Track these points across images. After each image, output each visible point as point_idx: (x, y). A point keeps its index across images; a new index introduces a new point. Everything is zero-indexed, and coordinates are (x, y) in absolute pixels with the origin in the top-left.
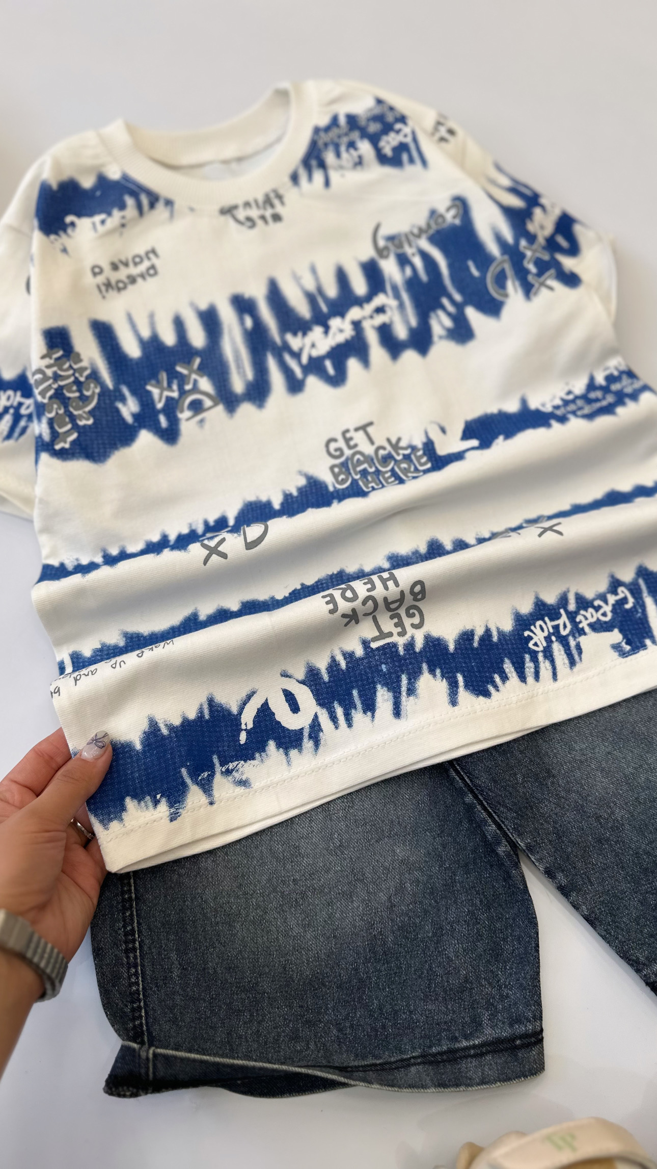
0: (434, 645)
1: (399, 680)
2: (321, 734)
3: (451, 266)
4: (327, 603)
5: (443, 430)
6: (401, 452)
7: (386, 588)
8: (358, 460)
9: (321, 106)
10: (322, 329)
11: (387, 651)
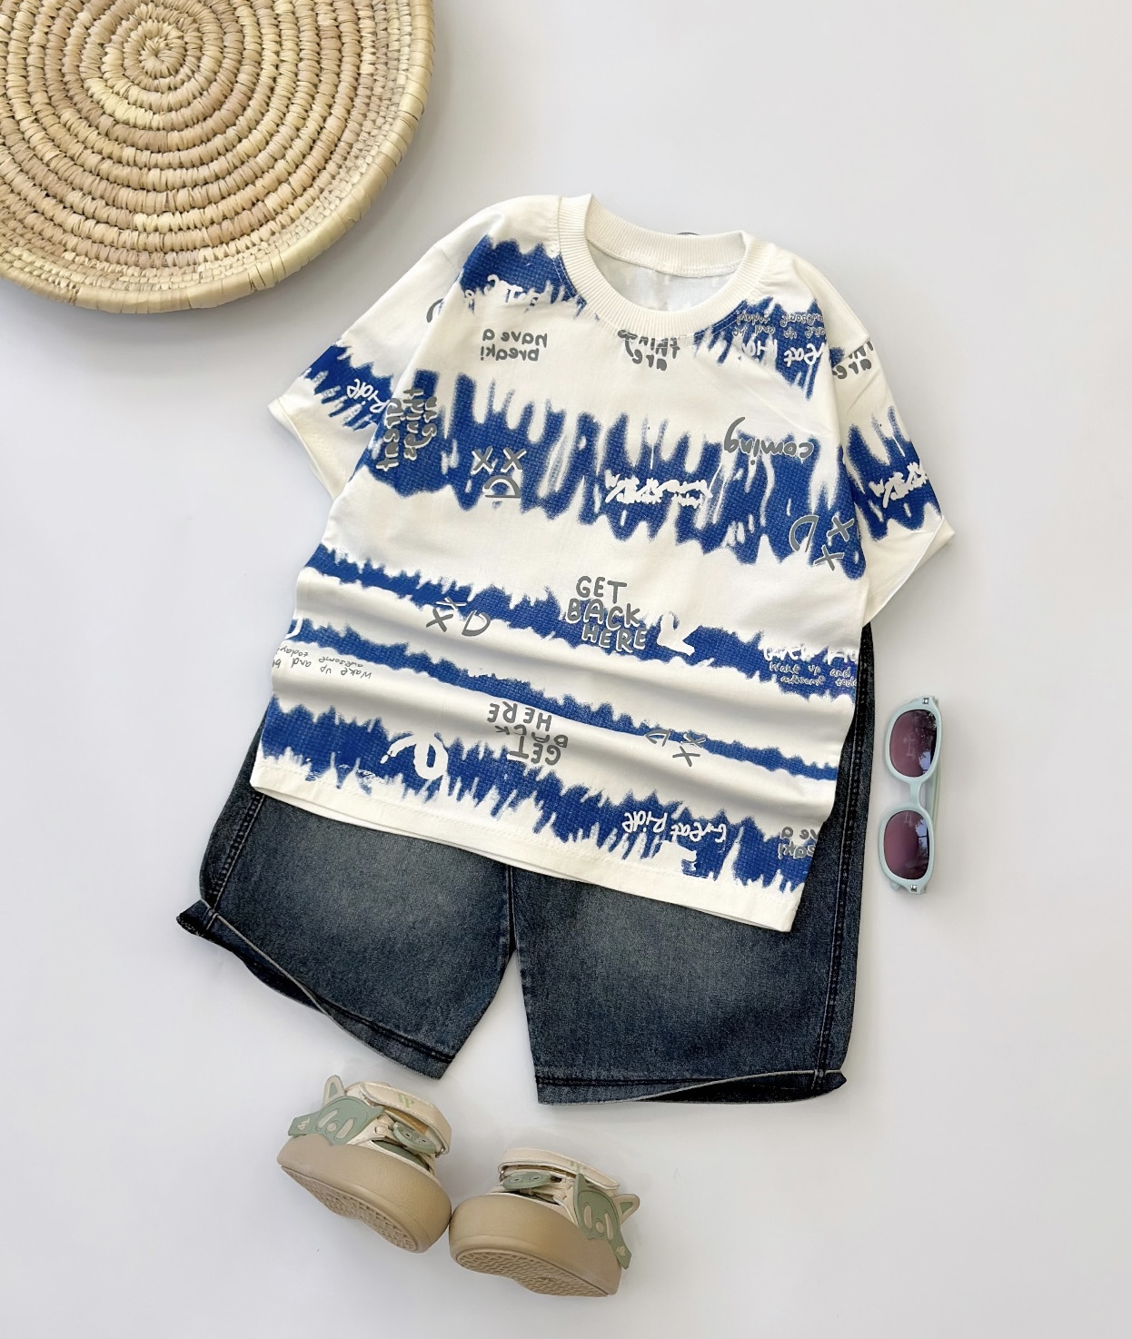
0: (552, 783)
1: (510, 793)
2: (437, 792)
3: (774, 491)
4: (491, 712)
5: (676, 625)
6: (632, 622)
7: (538, 727)
8: (596, 607)
9: (762, 283)
10: (638, 482)
11: (516, 767)
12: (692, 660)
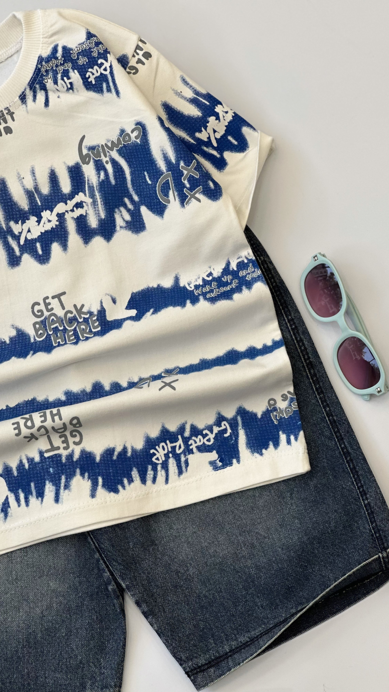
0: (87, 457)
1: (60, 480)
2: (9, 509)
3: (132, 173)
4: (15, 429)
5: (114, 301)
6: (83, 316)
7: (53, 421)
8: (53, 319)
9: (46, 38)
10: (36, 219)
11: (55, 459)
12: (137, 318)
